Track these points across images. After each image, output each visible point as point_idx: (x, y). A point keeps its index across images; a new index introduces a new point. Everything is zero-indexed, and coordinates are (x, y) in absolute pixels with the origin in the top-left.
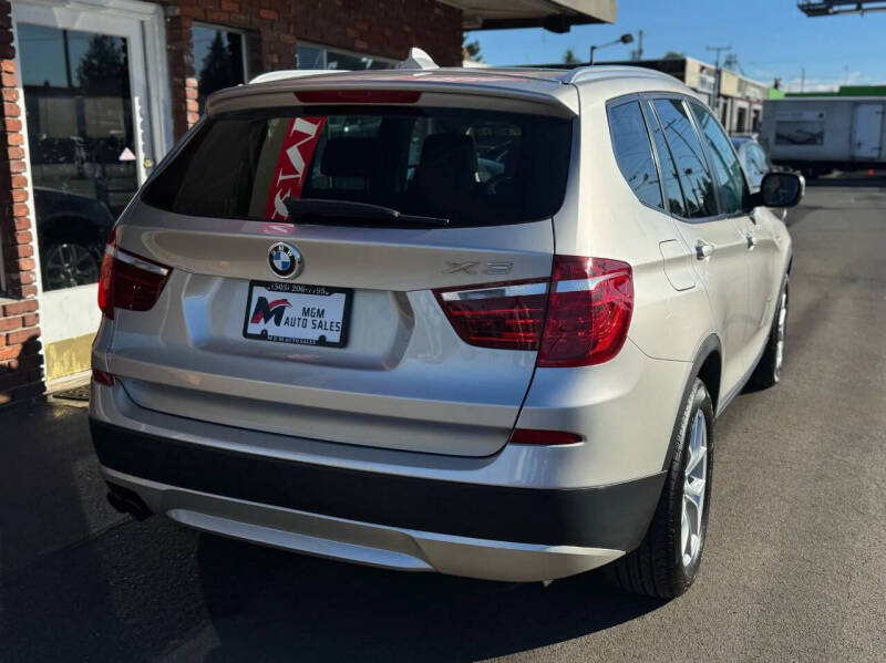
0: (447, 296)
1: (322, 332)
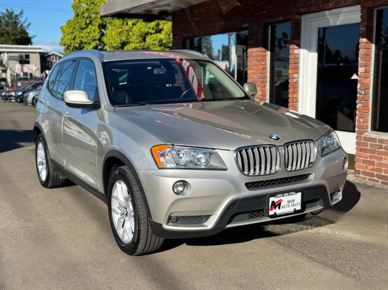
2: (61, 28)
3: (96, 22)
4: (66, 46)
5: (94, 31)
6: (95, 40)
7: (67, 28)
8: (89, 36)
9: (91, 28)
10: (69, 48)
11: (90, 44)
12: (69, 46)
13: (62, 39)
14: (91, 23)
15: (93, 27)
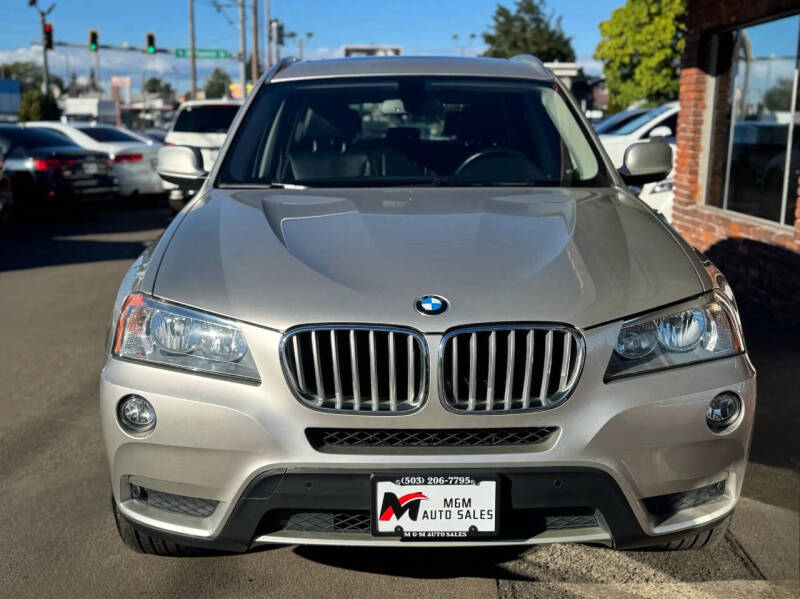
2: (601, 25)
3: (670, 10)
4: (606, 61)
5: (664, 29)
6: (663, 47)
7: (611, 25)
8: (652, 39)
9: (659, 23)
10: (612, 65)
11: (651, 55)
12: (612, 61)
13: (600, 47)
14: (659, 13)
15: (663, 22)
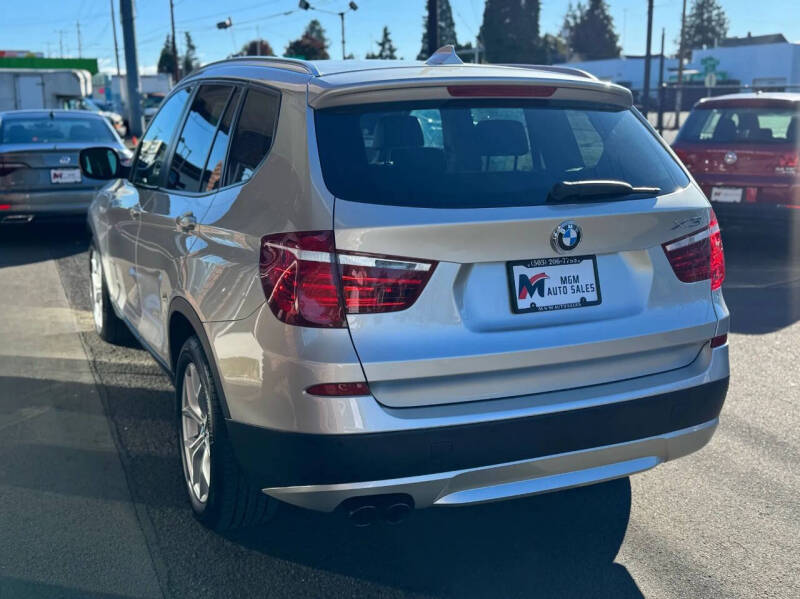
0: (669, 248)
1: (581, 295)
